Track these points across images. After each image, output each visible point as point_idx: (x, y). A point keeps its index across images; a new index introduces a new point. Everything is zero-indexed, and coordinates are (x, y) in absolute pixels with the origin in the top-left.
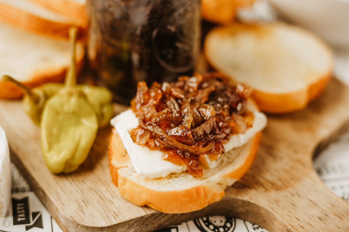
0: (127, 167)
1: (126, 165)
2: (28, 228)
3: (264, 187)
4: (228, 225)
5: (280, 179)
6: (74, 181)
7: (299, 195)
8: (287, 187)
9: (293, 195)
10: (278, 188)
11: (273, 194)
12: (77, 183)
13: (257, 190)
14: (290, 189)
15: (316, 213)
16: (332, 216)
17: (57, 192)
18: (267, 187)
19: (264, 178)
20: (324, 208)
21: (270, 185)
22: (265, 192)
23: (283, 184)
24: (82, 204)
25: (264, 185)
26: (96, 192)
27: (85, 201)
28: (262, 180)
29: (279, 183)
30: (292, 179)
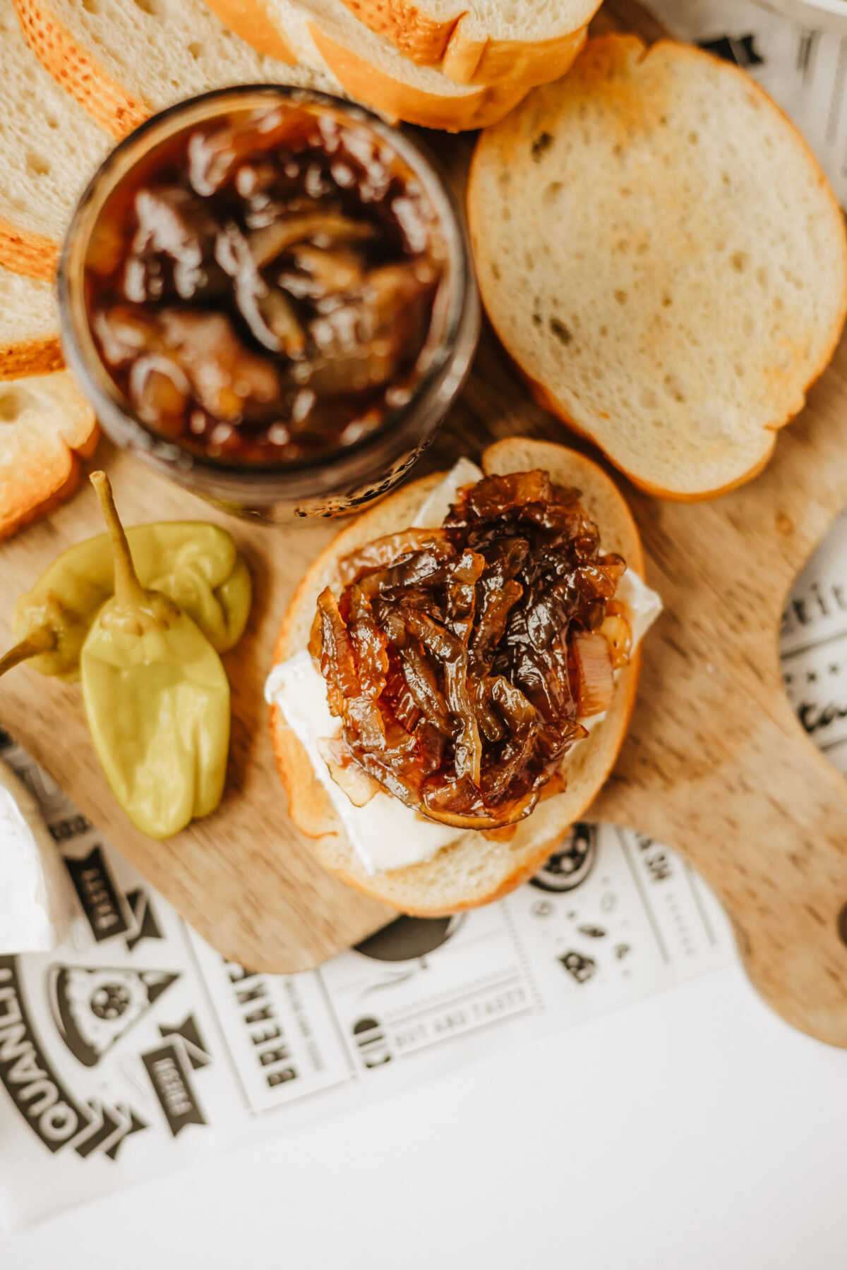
0: (334, 834)
1: (331, 829)
2: (131, 944)
3: (662, 775)
4: (582, 846)
5: (700, 738)
6: (208, 838)
7: (746, 788)
8: (717, 762)
9: (731, 789)
10: (695, 772)
11: (684, 792)
12: (219, 845)
13: (643, 786)
14: (725, 770)
15: (784, 840)
16: (822, 845)
17: (179, 884)
18: (667, 772)
19: (660, 742)
20: (803, 820)
21: (674, 762)
22: (665, 789)
23: (708, 753)
24: (248, 912)
25: (661, 764)
26: (268, 863)
27: (252, 899)
28: (656, 748)
29: (697, 753)
30: (730, 732)
